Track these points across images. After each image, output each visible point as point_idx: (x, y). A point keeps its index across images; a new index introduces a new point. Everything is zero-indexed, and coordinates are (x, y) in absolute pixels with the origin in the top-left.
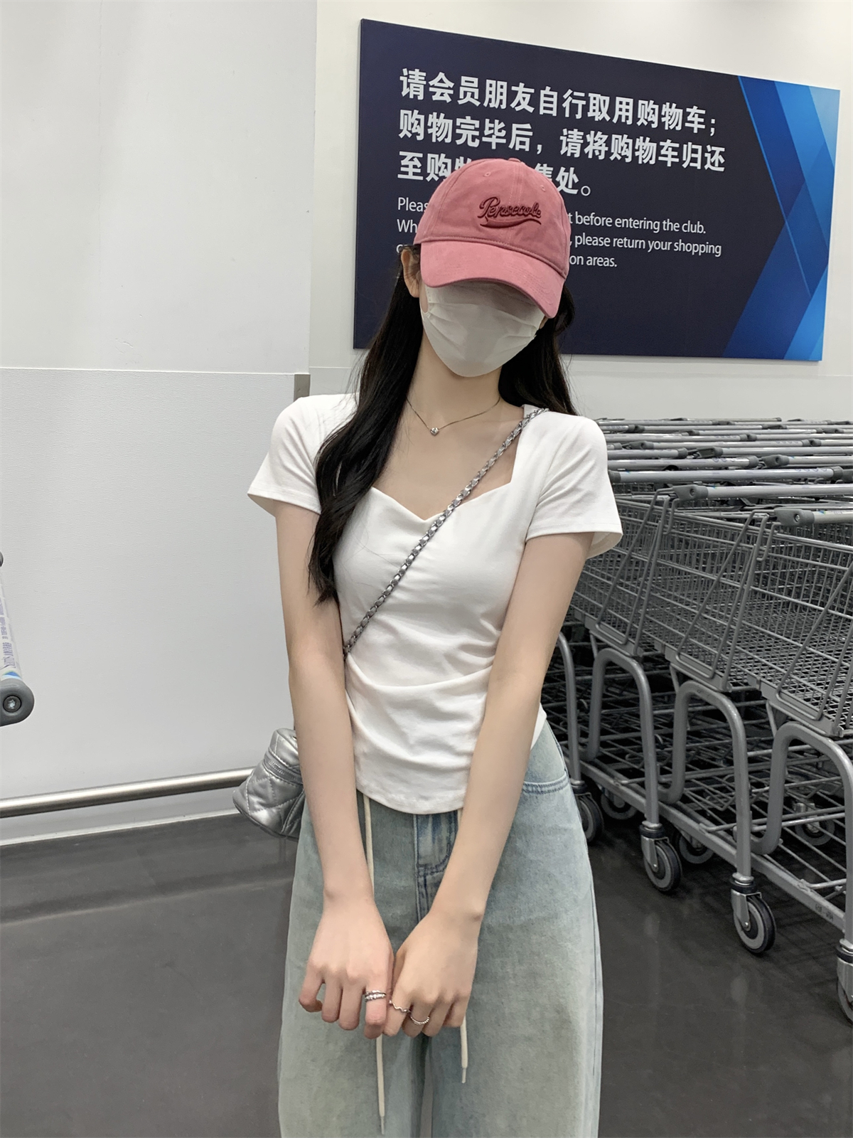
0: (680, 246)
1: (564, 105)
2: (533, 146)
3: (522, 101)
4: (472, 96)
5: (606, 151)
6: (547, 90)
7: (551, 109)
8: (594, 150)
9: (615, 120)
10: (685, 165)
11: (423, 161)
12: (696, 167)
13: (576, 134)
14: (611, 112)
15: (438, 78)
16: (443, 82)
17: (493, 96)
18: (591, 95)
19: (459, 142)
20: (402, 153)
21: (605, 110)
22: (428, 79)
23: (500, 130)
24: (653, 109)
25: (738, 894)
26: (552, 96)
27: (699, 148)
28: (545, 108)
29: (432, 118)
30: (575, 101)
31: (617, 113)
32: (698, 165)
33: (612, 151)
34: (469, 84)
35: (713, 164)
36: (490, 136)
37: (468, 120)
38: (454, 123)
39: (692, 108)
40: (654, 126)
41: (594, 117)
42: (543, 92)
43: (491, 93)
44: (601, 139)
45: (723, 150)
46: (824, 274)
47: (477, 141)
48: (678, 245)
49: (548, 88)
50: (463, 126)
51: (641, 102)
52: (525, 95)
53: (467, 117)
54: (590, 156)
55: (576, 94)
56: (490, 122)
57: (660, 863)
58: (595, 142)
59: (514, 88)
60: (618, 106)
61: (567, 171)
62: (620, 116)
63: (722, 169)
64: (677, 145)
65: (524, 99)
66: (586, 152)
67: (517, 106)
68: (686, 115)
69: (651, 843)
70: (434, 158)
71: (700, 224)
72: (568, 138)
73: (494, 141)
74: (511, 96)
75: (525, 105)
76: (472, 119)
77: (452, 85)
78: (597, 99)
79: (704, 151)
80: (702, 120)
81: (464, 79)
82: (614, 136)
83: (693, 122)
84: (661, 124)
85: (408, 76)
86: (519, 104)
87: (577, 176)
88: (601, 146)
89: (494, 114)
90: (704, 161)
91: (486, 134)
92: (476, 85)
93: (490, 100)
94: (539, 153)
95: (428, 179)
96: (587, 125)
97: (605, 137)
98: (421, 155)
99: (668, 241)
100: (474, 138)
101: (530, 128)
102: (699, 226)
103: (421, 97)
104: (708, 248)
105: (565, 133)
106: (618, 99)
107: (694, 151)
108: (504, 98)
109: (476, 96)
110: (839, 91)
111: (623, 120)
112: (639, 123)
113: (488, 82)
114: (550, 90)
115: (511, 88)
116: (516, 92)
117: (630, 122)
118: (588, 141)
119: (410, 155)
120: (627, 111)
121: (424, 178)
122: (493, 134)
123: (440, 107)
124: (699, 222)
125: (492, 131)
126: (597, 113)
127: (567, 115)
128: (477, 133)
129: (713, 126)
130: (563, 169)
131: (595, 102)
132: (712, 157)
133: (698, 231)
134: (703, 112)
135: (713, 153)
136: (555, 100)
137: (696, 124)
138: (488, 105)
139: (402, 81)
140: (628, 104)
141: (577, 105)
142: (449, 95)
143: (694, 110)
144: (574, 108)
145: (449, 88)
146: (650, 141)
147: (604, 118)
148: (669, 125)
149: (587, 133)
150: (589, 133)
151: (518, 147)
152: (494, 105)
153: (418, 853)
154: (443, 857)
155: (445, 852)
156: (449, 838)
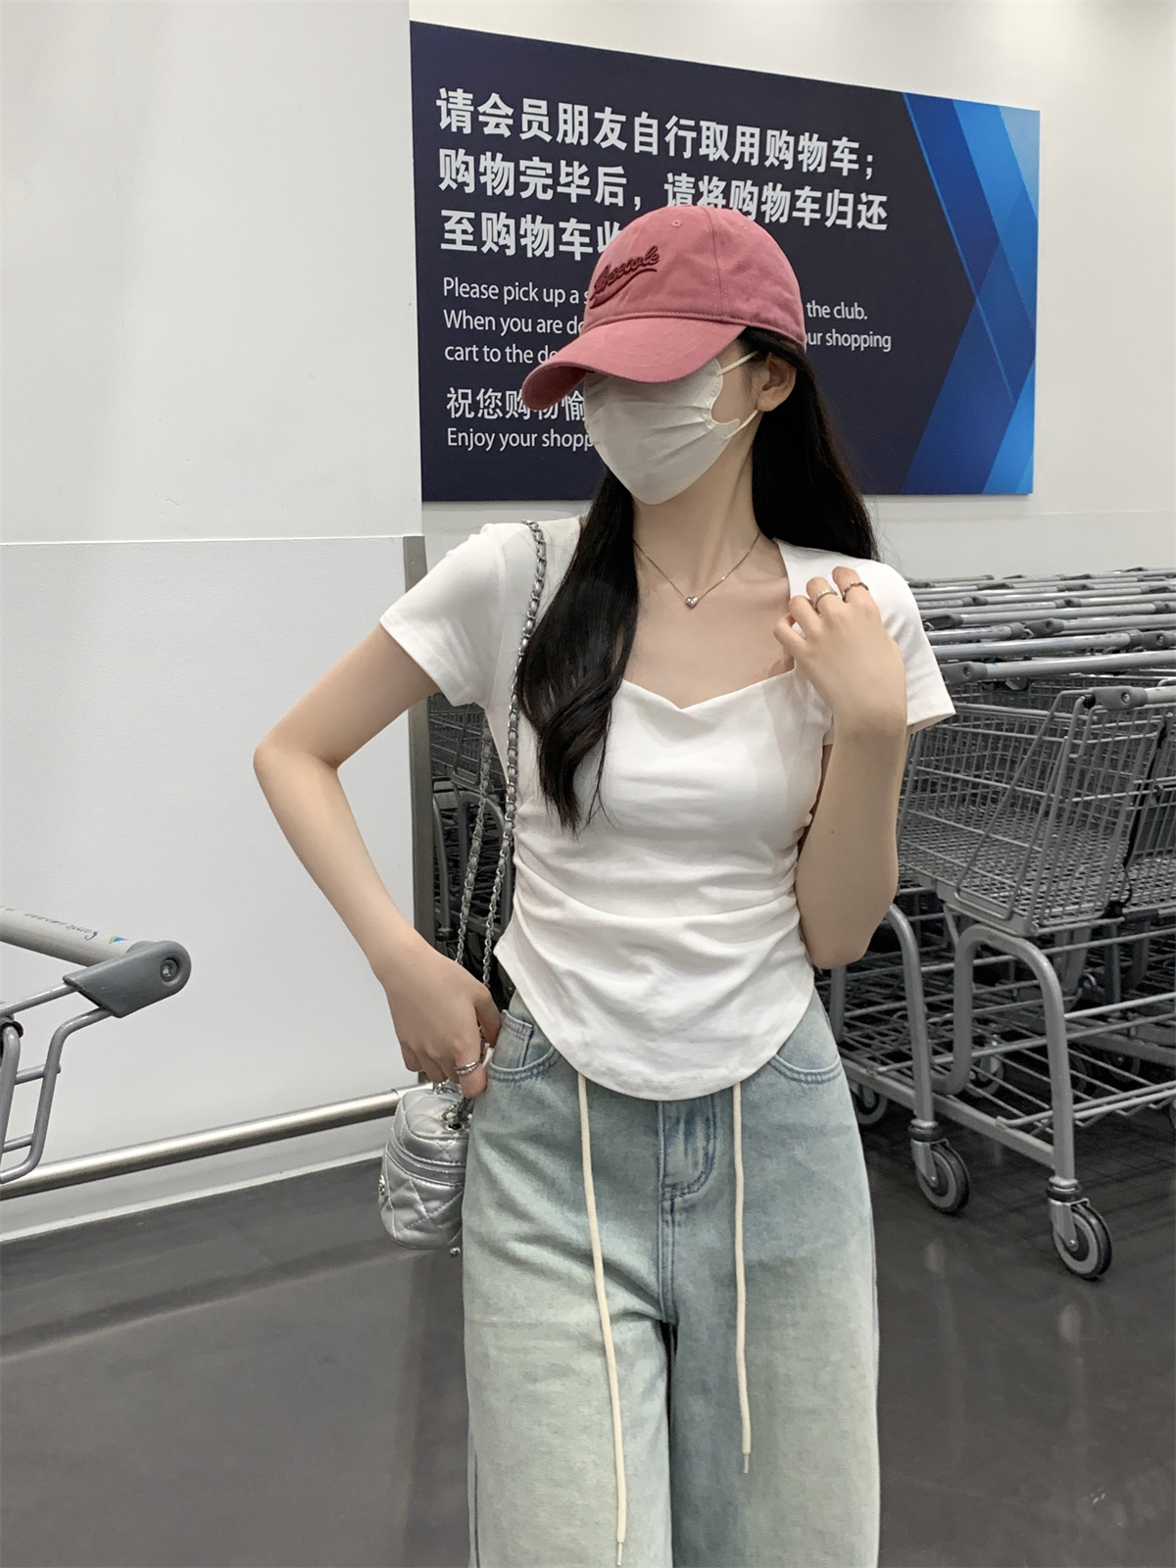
0: (834, 338)
1: (667, 139)
2: (629, 199)
3: (609, 134)
4: (540, 127)
6: (644, 118)
7: (650, 144)
9: (735, 160)
10: (829, 224)
11: (476, 223)
12: (845, 226)
13: (684, 181)
14: (730, 148)
15: (490, 102)
16: (498, 108)
17: (569, 127)
18: (704, 124)
19: (525, 195)
20: (445, 213)
21: (722, 145)
22: (476, 103)
23: (581, 177)
24: (787, 143)
25: (1059, 1203)
26: (650, 126)
27: (850, 197)
28: (642, 144)
29: (486, 160)
30: (682, 133)
31: (739, 149)
32: (848, 223)
34: (535, 110)
35: (870, 220)
36: (568, 185)
37: (536, 161)
38: (517, 167)
39: (840, 139)
40: (788, 167)
41: (707, 156)
42: (638, 121)
43: (565, 122)
44: (718, 187)
45: (884, 199)
47: (550, 192)
48: (831, 337)
49: (645, 114)
50: (529, 172)
51: (770, 133)
52: (613, 125)
53: (534, 158)
55: (683, 122)
56: (567, 165)
57: (941, 1174)
58: (710, 192)
59: (598, 115)
60: (739, 139)
62: (742, 154)
63: (883, 227)
64: (818, 194)
65: (612, 130)
67: (603, 141)
68: (832, 149)
69: (925, 1148)
70: (491, 219)
71: (859, 306)
72: (674, 186)
73: (574, 192)
74: (595, 126)
75: (614, 140)
76: (541, 161)
77: (510, 111)
78: (712, 129)
79: (857, 201)
80: (854, 157)
81: (527, 102)
82: (734, 183)
83: (841, 160)
84: (798, 164)
85: (447, 100)
86: (605, 138)
88: (717, 197)
89: (571, 153)
90: (857, 215)
91: (562, 182)
92: (544, 111)
93: (565, 134)
94: (638, 208)
95: (485, 249)
96: (699, 168)
97: (723, 184)
98: (472, 215)
99: (817, 332)
100: (545, 188)
101: (622, 172)
102: (857, 309)
103: (467, 130)
104: (872, 340)
105: (670, 180)
106: (740, 129)
107: (843, 202)
108: (585, 129)
109: (546, 128)
110: (1039, 112)
111: (747, 160)
112: (767, 164)
113: (562, 106)
114: (648, 117)
115: (594, 115)
116: (601, 121)
117: (755, 162)
118: (701, 190)
119: (456, 215)
120: (752, 145)
121: (479, 249)
122: (572, 182)
123: (495, 144)
124: (856, 304)
125: (570, 179)
126: (712, 149)
127: (672, 153)
128: (549, 181)
129: (869, 165)
131: (708, 133)
132: (868, 210)
133: (857, 317)
134: (856, 145)
135: (869, 204)
136: (654, 131)
137: (846, 163)
138: (563, 140)
139: (440, 107)
140: (752, 135)
141: (684, 138)
142: (508, 126)
143: (843, 143)
144: (680, 142)
145: (507, 116)
146: (782, 190)
147: (721, 157)
148: (809, 165)
149: (699, 178)
150: (702, 179)
151: (608, 201)
152: (571, 140)
153: (665, 1170)
154: (697, 1173)
155: (701, 1168)
156: (706, 1148)
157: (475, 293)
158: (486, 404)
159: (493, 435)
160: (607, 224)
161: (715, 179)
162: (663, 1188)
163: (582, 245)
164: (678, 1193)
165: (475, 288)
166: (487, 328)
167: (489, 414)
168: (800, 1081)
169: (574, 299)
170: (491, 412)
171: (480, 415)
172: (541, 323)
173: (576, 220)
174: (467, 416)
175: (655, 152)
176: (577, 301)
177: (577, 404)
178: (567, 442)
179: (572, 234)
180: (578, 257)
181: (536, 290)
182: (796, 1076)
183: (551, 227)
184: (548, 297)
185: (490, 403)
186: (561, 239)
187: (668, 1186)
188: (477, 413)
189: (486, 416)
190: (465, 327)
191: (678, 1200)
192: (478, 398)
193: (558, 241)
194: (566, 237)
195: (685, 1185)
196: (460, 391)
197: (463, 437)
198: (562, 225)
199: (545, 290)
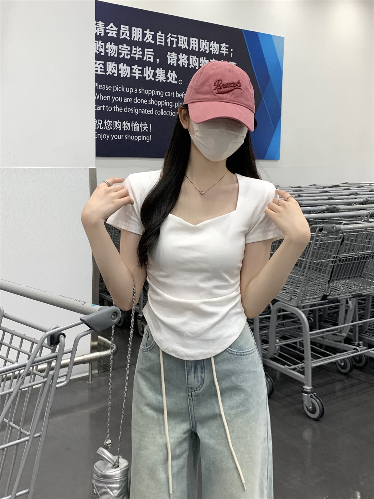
1: (168, 41)
2: (155, 60)
3: (149, 38)
4: (126, 35)
5: (187, 64)
6: (160, 33)
7: (162, 42)
8: (182, 63)
9: (190, 49)
11: (105, 65)
13: (174, 55)
14: (189, 44)
15: (110, 26)
16: (113, 28)
17: (135, 35)
18: (180, 36)
19: (121, 56)
21: (186, 43)
22: (105, 26)
23: (139, 52)
24: (206, 44)
26: (162, 36)
28: (159, 42)
29: (108, 45)
30: (172, 39)
31: (191, 45)
33: (190, 64)
34: (124, 29)
36: (135, 54)
37: (125, 46)
38: (118, 47)
39: (223, 44)
40: (207, 52)
41: (181, 47)
42: (158, 34)
43: (134, 33)
44: (185, 57)
46: (280, 120)
47: (129, 56)
49: (160, 32)
50: (122, 49)
51: (201, 40)
52: (150, 35)
53: (124, 45)
54: (181, 66)
55: (173, 35)
56: (135, 48)
58: (182, 59)
59: (145, 32)
60: (191, 42)
61: (172, 72)
62: (193, 47)
65: (150, 37)
66: (179, 64)
67: (146, 40)
68: (220, 47)
70: (110, 64)
72: (170, 56)
73: (137, 56)
74: (144, 35)
75: (150, 40)
76: (126, 46)
77: (116, 29)
78: (182, 38)
80: (227, 50)
81: (122, 26)
82: (191, 56)
83: (223, 51)
84: (210, 51)
85: (96, 25)
86: (147, 39)
87: (176, 74)
88: (185, 61)
89: (137, 44)
91: (133, 53)
92: (128, 29)
93: (134, 37)
94: (158, 63)
95: (107, 74)
96: (179, 51)
97: (187, 56)
98: (103, 62)
100: (127, 55)
101: (153, 51)
103: (102, 35)
105: (169, 54)
106: (191, 39)
108: (141, 36)
109: (128, 35)
110: (284, 37)
111: (194, 49)
112: (201, 51)
113: (133, 28)
114: (161, 33)
115: (144, 32)
116: (146, 34)
117: (197, 50)
118: (180, 58)
120: (196, 44)
121: (105, 74)
122: (136, 53)
123: (112, 40)
125: (135, 52)
126: (183, 45)
127: (169, 45)
128: (129, 53)
129: (232, 52)
130: (170, 71)
131: (181, 39)
134: (228, 46)
136: (163, 38)
137: (225, 52)
138: (134, 39)
140: (195, 41)
141: (173, 41)
142: (116, 34)
143: (224, 45)
144: (172, 42)
145: (115, 31)
146: (206, 59)
147: (186, 47)
148: (213, 52)
149: (178, 54)
150: (180, 54)
151: (148, 60)
152: (136, 39)
153: (188, 383)
154: (199, 384)
155: (200, 382)
156: (201, 376)
157: (104, 88)
158: (107, 125)
159: (109, 135)
160: (147, 67)
161: (184, 55)
162: (188, 388)
163: (139, 74)
164: (193, 390)
165: (104, 86)
166: (108, 100)
167: (108, 128)
168: (234, 354)
169: (136, 91)
170: (109, 128)
171: (105, 128)
172: (125, 99)
173: (137, 66)
174: (101, 128)
175: (164, 45)
176: (137, 92)
177: (136, 126)
178: (133, 138)
179: (136, 70)
180: (137, 78)
181: (124, 88)
182: (233, 353)
183: (129, 68)
184: (128, 91)
185: (108, 124)
186: (132, 72)
187: (190, 388)
188: (104, 128)
189: (107, 129)
190: (100, 99)
191: (193, 393)
192: (104, 123)
193: (131, 72)
194: (134, 71)
195: (195, 388)
196: (98, 120)
197: (99, 135)
198: (133, 67)
199: (127, 88)
